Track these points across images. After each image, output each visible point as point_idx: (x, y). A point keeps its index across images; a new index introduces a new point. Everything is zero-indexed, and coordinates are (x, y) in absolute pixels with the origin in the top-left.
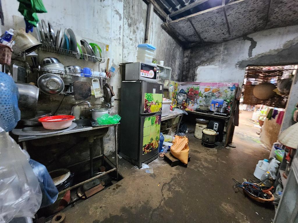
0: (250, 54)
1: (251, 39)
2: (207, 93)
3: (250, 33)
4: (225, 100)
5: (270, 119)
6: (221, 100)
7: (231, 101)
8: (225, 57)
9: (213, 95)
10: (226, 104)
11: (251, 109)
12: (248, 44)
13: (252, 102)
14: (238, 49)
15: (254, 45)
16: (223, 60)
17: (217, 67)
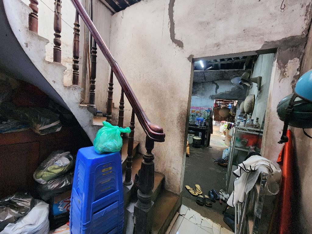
0: (216, 92)
1: (216, 84)
2: (193, 113)
3: (215, 81)
4: (204, 118)
5: (229, 129)
6: (201, 118)
7: (207, 119)
8: (203, 92)
9: (197, 115)
10: (205, 121)
11: (219, 124)
12: (215, 86)
13: (219, 120)
14: (210, 88)
15: (217, 87)
16: (202, 93)
17: (199, 97)
